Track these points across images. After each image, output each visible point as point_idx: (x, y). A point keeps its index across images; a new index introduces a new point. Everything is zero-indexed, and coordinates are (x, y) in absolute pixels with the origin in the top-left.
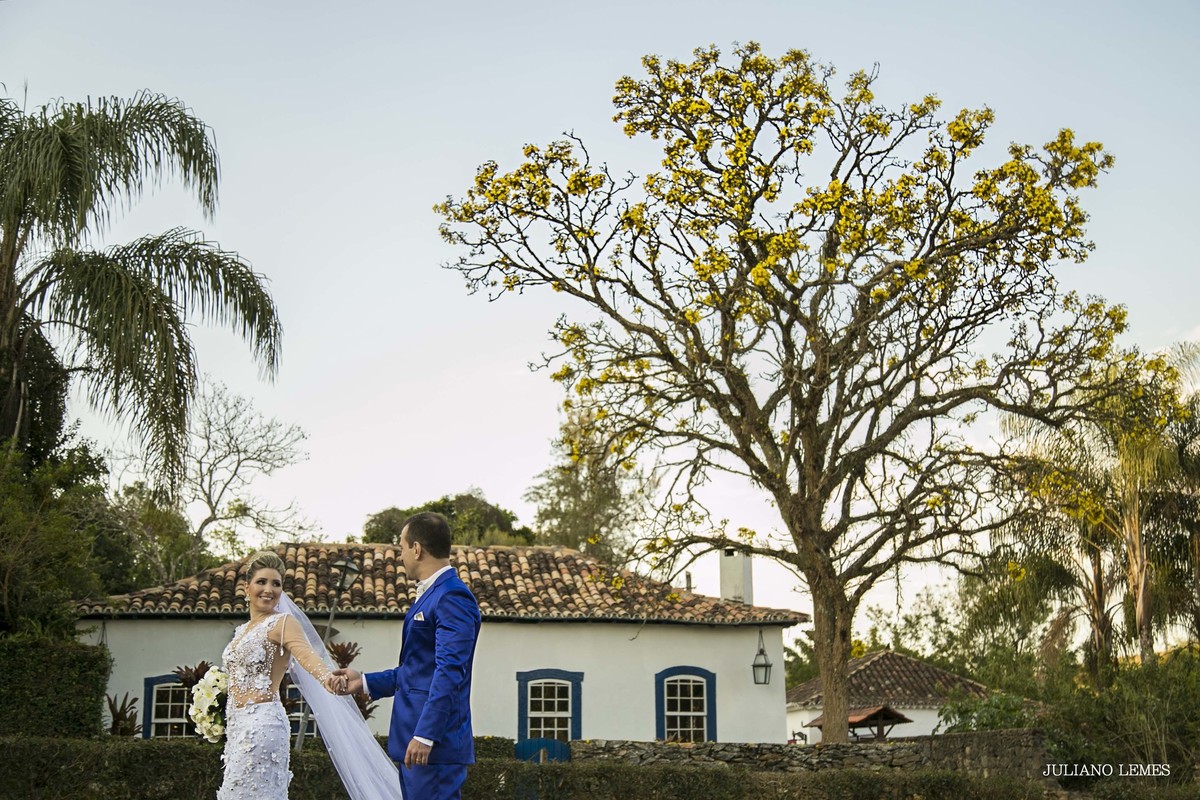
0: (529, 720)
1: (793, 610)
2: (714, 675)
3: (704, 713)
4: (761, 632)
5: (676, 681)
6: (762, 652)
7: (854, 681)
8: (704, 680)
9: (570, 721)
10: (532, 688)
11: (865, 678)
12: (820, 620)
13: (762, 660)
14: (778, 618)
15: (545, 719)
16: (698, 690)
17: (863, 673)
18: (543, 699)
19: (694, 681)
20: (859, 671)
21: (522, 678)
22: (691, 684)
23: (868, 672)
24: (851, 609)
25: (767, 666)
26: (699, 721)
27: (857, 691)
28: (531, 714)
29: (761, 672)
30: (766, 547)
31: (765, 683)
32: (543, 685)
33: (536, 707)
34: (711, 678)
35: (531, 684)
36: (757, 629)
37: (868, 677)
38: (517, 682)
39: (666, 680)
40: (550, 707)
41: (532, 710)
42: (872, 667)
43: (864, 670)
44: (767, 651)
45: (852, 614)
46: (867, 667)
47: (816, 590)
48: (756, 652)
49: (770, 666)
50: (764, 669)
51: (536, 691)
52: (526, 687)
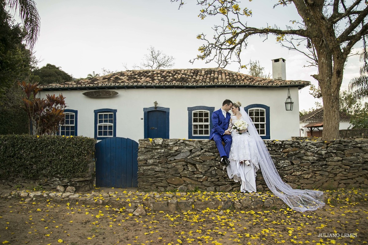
0: (193, 126)
1: (302, 80)
2: (269, 108)
3: (265, 123)
4: (289, 89)
5: (253, 110)
6: (289, 97)
7: (317, 115)
8: (265, 110)
9: (209, 126)
10: (194, 113)
11: (320, 114)
12: (322, 67)
13: (289, 101)
14: (297, 83)
15: (199, 125)
16: (262, 113)
17: (320, 113)
18: (198, 118)
19: (260, 110)
20: (319, 112)
21: (190, 109)
22: (259, 111)
23: (321, 112)
24: (344, 56)
25: (291, 103)
26: (262, 126)
27: (318, 117)
28: (194, 123)
29: (289, 105)
30: (290, 29)
31: (291, 110)
32: (198, 112)
33: (195, 121)
34: (268, 109)
35: (193, 112)
36: (288, 88)
37: (321, 114)
38: (188, 111)
39: (249, 110)
40: (201, 120)
41: (194, 122)
42: (322, 111)
43: (320, 112)
44: (291, 97)
45: (344, 60)
46: (321, 111)
47: (320, 50)
48: (287, 97)
49: (293, 103)
50: (290, 104)
51: (195, 115)
52: (192, 113)
